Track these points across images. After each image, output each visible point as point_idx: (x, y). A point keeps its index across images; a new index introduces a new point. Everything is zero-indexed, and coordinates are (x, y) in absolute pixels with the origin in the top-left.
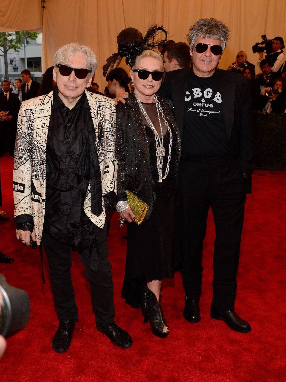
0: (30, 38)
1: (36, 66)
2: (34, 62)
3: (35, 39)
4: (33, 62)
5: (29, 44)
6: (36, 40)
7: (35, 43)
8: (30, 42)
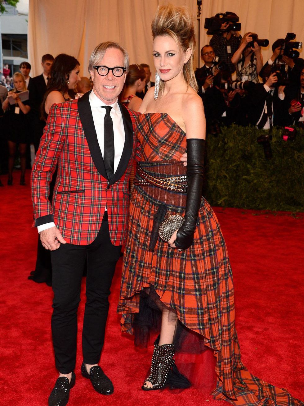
0: (7, 3)
1: (15, 47)
2: (13, 41)
3: (14, 5)
4: (11, 42)
5: (4, 12)
6: (16, 7)
7: (15, 11)
8: (6, 9)
